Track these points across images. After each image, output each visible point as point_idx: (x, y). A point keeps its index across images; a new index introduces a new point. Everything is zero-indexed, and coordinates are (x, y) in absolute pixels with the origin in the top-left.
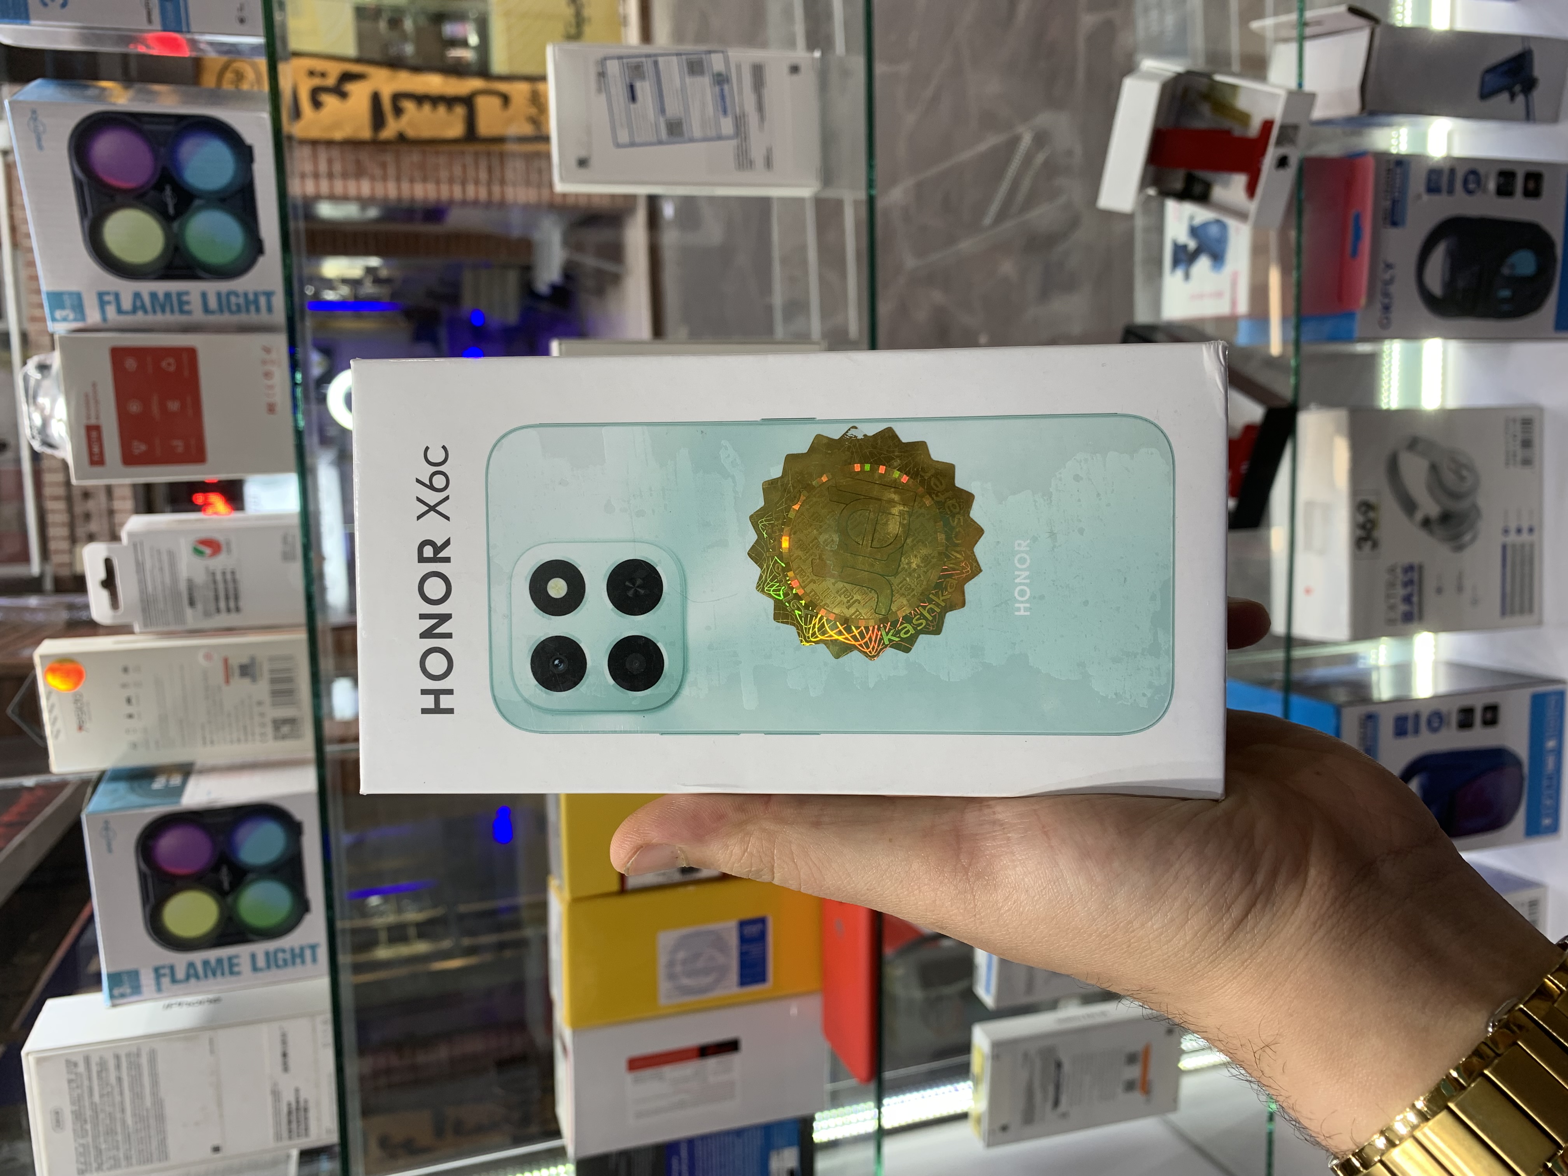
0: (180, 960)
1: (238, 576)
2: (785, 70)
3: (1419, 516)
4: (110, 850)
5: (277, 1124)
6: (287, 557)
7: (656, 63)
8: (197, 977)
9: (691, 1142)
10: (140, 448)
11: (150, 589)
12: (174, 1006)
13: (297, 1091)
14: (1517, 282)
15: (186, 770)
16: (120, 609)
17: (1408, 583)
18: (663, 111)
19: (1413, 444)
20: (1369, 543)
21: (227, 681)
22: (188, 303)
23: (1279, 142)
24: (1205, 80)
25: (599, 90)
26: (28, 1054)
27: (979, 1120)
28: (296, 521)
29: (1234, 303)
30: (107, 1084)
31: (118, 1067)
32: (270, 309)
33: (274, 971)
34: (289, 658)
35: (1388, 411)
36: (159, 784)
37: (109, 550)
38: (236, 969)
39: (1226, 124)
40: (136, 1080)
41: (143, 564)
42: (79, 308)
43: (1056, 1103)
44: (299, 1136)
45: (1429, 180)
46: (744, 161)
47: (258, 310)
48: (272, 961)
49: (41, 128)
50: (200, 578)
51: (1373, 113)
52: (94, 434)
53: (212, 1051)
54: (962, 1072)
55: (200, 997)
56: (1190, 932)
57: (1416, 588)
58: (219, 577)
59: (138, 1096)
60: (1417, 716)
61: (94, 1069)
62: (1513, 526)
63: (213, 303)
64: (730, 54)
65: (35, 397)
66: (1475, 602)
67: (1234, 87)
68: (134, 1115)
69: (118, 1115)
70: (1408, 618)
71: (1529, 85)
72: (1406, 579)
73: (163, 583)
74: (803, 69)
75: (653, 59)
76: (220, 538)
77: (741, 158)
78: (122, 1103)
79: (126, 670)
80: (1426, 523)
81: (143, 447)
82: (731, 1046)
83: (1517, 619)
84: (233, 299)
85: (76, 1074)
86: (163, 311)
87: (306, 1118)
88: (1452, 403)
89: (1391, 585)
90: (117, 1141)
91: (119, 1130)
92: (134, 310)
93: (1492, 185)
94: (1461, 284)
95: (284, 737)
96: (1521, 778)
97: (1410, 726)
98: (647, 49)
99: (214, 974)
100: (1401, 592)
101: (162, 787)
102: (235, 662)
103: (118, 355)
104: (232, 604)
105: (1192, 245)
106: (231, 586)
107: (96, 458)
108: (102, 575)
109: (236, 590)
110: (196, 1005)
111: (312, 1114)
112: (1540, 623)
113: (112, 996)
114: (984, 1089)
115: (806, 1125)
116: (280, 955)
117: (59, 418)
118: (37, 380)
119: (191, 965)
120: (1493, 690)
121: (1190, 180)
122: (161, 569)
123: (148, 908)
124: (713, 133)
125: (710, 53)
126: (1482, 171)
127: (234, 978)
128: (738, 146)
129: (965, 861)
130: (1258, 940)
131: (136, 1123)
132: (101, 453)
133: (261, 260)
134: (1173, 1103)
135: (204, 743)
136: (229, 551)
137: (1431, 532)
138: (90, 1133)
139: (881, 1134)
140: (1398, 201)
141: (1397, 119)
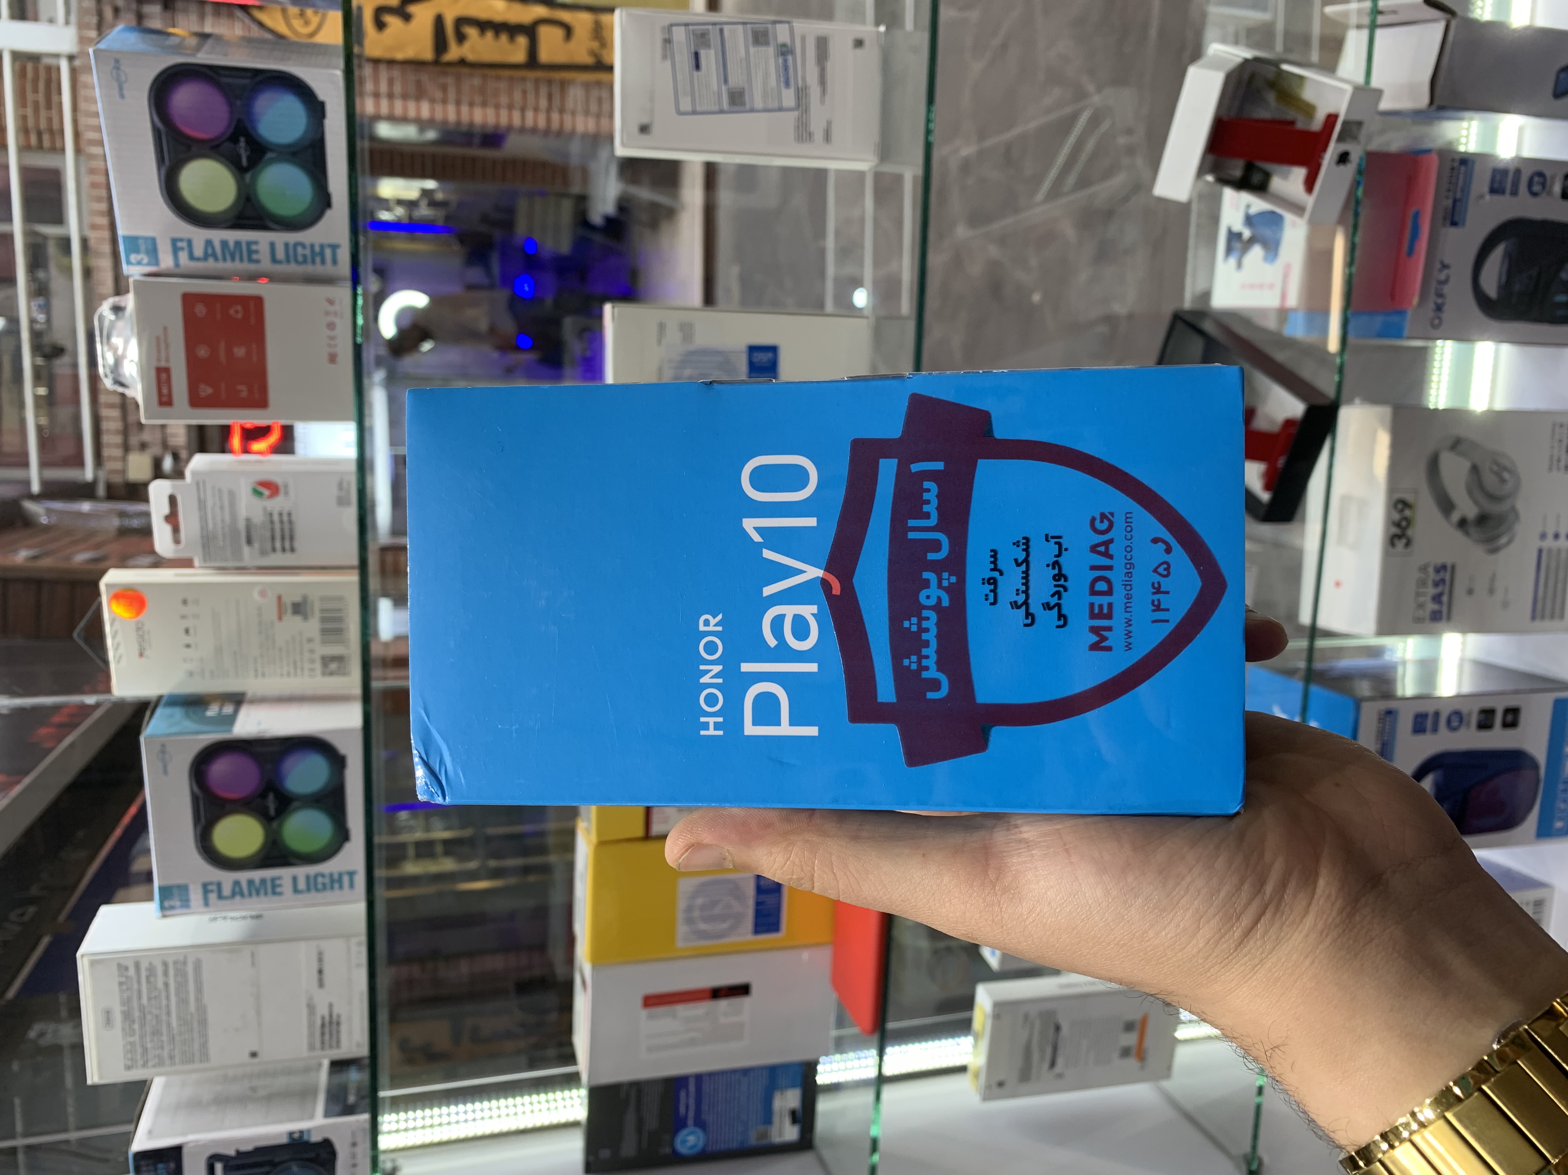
0: (227, 878)
1: (294, 518)
2: (850, 43)
3: (1456, 516)
4: (165, 772)
5: (311, 1035)
6: (342, 502)
7: (721, 31)
8: (242, 895)
9: (699, 1078)
10: (206, 390)
11: (210, 526)
12: (219, 919)
13: (331, 1006)
15: (238, 700)
16: (182, 544)
17: (1439, 583)
18: (726, 81)
19: (1456, 445)
20: (1404, 541)
21: (280, 618)
22: (257, 252)
23: (1341, 139)
24: (1273, 69)
25: (664, 57)
26: (82, 956)
27: (976, 1075)
28: (353, 468)
29: (1284, 296)
30: (156, 988)
31: (166, 973)
32: (335, 261)
33: (313, 894)
34: (340, 599)
35: (1434, 411)
36: (212, 711)
37: (174, 487)
38: (278, 890)
39: (1291, 115)
40: (182, 986)
41: (205, 501)
42: (153, 251)
43: (1053, 1064)
44: (331, 1047)
45: (1493, 180)
46: (803, 133)
47: (323, 262)
48: (312, 884)
49: (123, 78)
50: (258, 518)
51: (1441, 108)
52: (164, 376)
53: (253, 964)
54: (964, 1027)
55: (244, 913)
56: (1202, 940)
57: (1447, 587)
58: (276, 518)
59: (183, 1002)
60: (1437, 714)
61: (144, 974)
62: (1550, 532)
63: (280, 254)
64: (795, 24)
65: (109, 337)
66: (1505, 605)
67: (1301, 78)
68: (179, 1018)
69: (164, 1017)
70: (1436, 617)
72: (1438, 578)
73: (223, 521)
74: (867, 43)
75: (718, 27)
76: (278, 480)
77: (801, 129)
78: (168, 1006)
79: (185, 602)
80: (1463, 523)
81: (209, 391)
82: (743, 990)
83: (1547, 623)
84: (300, 250)
85: (127, 977)
86: (233, 259)
87: (338, 1032)
88: (1500, 405)
89: (1422, 583)
90: (162, 1041)
91: (164, 1031)
92: (205, 258)
93: (1557, 188)
94: (1517, 287)
95: (332, 674)
96: (1538, 781)
97: (1429, 723)
98: (713, 17)
99: (258, 893)
100: (1432, 591)
101: (215, 714)
102: (288, 600)
103: (189, 300)
104: (287, 545)
105: (1247, 233)
106: (287, 527)
107: (165, 399)
108: (166, 510)
109: (291, 531)
110: (240, 919)
111: (344, 1028)
113: (162, 908)
114: (984, 1045)
115: (811, 1068)
116: (320, 880)
117: (131, 359)
118: (111, 321)
119: (237, 883)
120: (1516, 692)
121: (1249, 168)
122: (222, 508)
123: (199, 829)
124: (776, 105)
125: (775, 24)
126: (1548, 173)
127: (275, 898)
128: (798, 118)
129: (992, 875)
130: (1268, 947)
131: (180, 1025)
132: (170, 395)
133: (329, 213)
134: (1167, 1071)
135: (256, 676)
136: (286, 493)
137: (1467, 533)
138: (137, 1031)
139: (881, 1080)
140: (1460, 200)
141: (1467, 114)
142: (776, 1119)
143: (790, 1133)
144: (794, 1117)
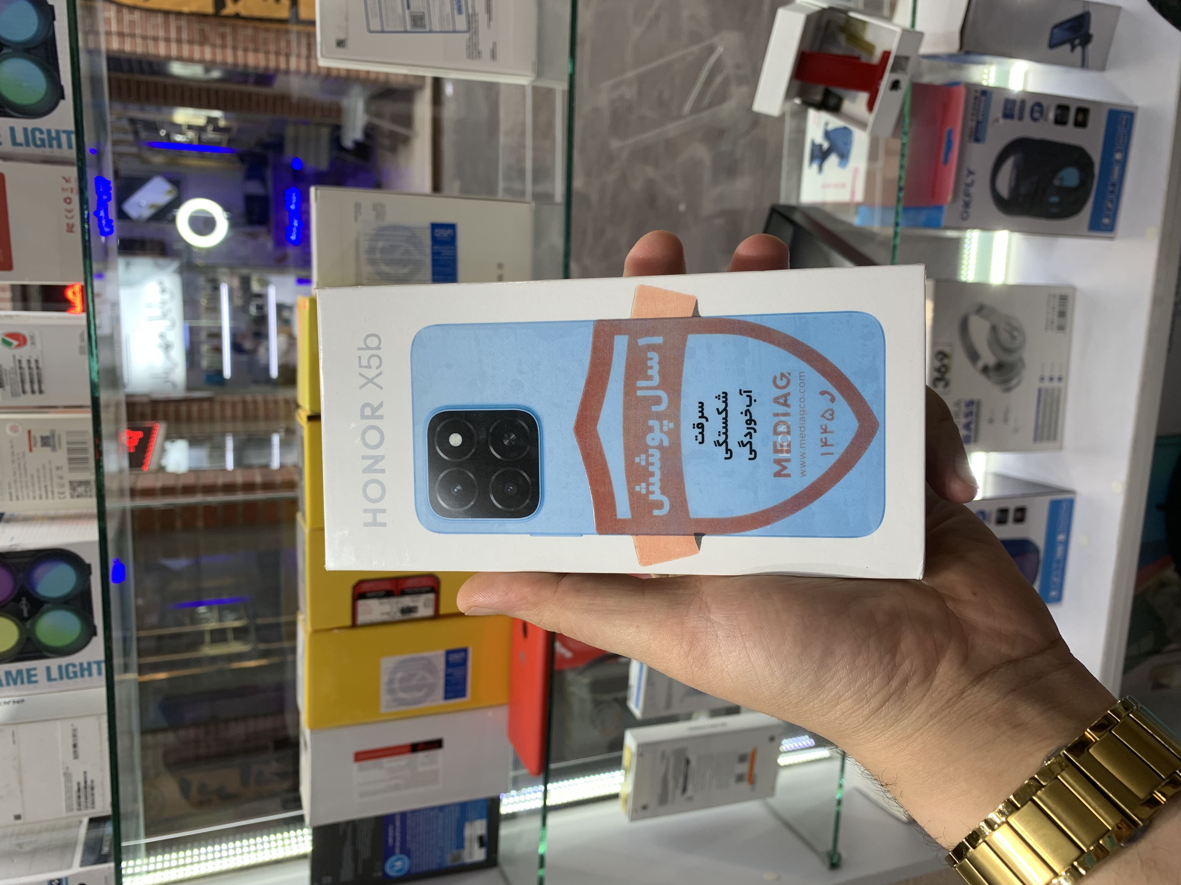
1: (40, 365)
3: (980, 364)
5: (69, 798)
6: (83, 351)
9: (403, 815)
13: (85, 773)
14: (1063, 191)
17: (968, 414)
18: (409, 7)
19: (980, 310)
20: (943, 383)
21: (32, 450)
23: (893, 70)
24: (843, 16)
27: (626, 801)
29: (853, 193)
32: (70, 145)
33: (66, 681)
34: (80, 433)
35: (965, 284)
38: (34, 679)
39: (857, 52)
43: (684, 790)
44: (86, 807)
45: (1005, 108)
46: (473, 52)
47: (60, 146)
48: (64, 673)
50: (8, 364)
51: (968, 53)
53: (14, 742)
54: (615, 764)
55: (6, 699)
57: (974, 417)
58: (25, 365)
62: (1047, 375)
63: (20, 137)
66: (1016, 430)
67: (864, 23)
70: (967, 440)
71: (1086, 39)
72: (967, 411)
76: (26, 333)
77: (471, 48)
80: (985, 370)
82: (436, 744)
83: (1045, 444)
84: (38, 135)
87: (93, 795)
88: (1013, 280)
93: (1051, 116)
94: (1023, 190)
95: (78, 496)
96: (1038, 562)
99: (15, 683)
100: (963, 420)
102: (37, 434)
104: (36, 388)
105: (826, 145)
106: (35, 371)
109: (39, 375)
110: (3, 704)
111: (97, 792)
112: (1061, 448)
114: (631, 776)
115: (495, 802)
116: (71, 669)
120: (1023, 496)
121: (827, 93)
124: (450, 28)
126: (1045, 104)
127: (31, 686)
128: (469, 40)
133: (62, 103)
134: (771, 790)
135: (11, 499)
136: (33, 343)
137: (988, 377)
139: (546, 810)
140: (981, 122)
141: (987, 58)
142: (467, 844)
143: (479, 855)
144: (482, 842)
